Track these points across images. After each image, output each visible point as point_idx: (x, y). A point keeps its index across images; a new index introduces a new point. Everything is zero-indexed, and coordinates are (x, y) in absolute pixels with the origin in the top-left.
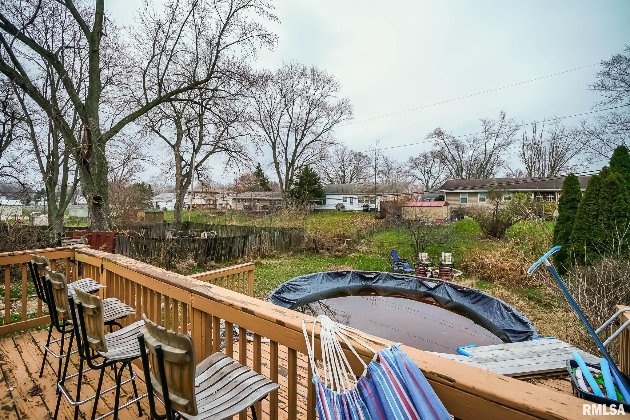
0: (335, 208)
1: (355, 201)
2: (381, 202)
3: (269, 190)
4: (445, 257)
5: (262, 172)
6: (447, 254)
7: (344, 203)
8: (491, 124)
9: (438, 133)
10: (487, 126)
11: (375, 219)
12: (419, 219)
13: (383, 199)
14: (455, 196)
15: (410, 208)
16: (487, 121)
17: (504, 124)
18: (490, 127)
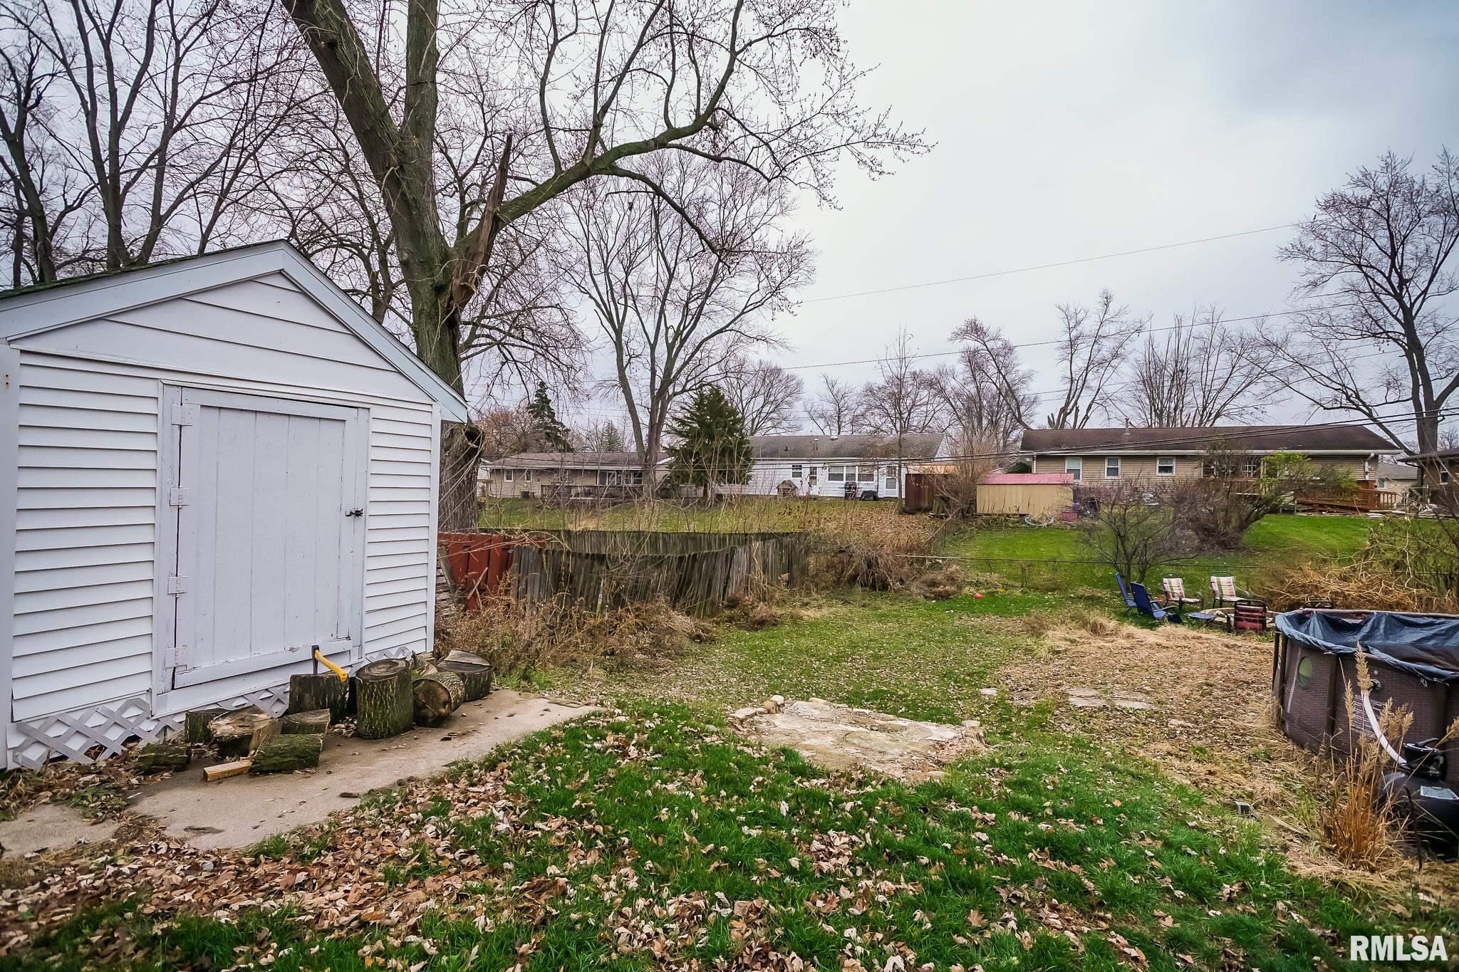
0: (775, 492)
1: (822, 475)
2: (908, 475)
3: (569, 449)
4: (1219, 585)
5: (550, 405)
6: (1224, 580)
7: (796, 481)
8: (1080, 316)
9: (975, 329)
10: (1072, 321)
11: (900, 513)
12: (1021, 512)
13: (914, 469)
14: (1054, 465)
15: (997, 487)
16: (1072, 310)
17: (1107, 317)
18: (1078, 323)
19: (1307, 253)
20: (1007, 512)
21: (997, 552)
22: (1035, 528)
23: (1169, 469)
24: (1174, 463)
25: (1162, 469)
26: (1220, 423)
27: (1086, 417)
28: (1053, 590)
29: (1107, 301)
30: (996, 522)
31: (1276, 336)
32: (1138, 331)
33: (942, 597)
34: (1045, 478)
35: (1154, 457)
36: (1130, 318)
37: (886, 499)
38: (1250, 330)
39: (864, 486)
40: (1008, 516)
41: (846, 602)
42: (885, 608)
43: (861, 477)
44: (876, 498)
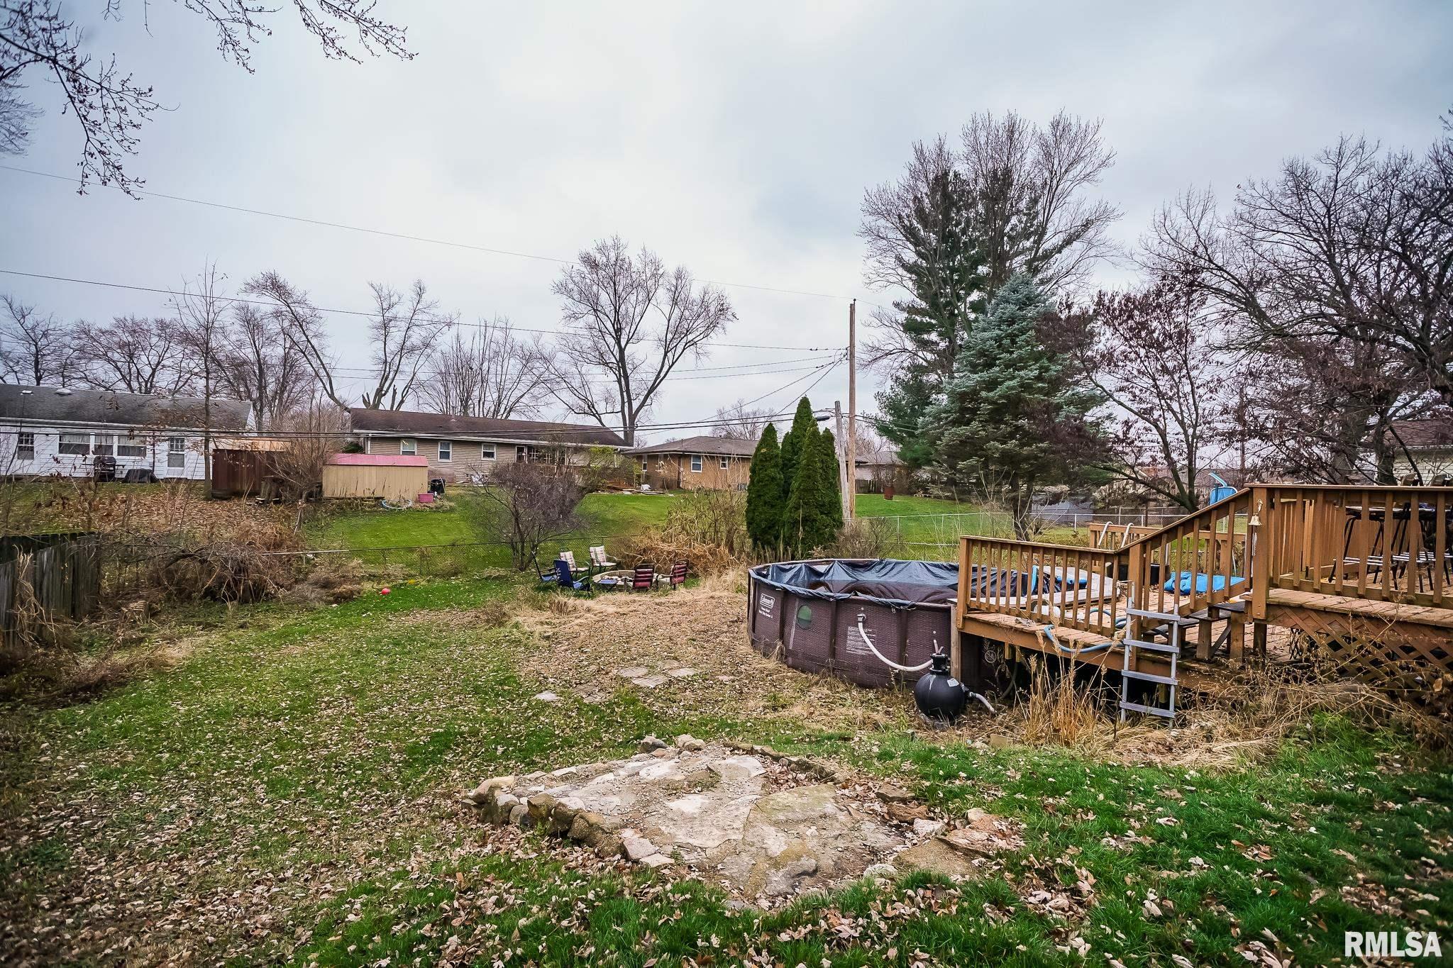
1: (45, 445)
2: (217, 452)
8: (393, 300)
9: (276, 287)
10: (386, 302)
11: (207, 499)
12: (378, 494)
13: (226, 444)
14: (387, 447)
15: (347, 469)
16: (385, 292)
17: (420, 306)
18: (390, 306)
19: (569, 293)
20: (360, 494)
21: (367, 539)
22: (394, 512)
23: (490, 455)
24: (495, 450)
25: (486, 455)
26: (513, 417)
27: (402, 402)
28: (455, 574)
29: (420, 292)
30: (349, 507)
31: (546, 353)
32: (449, 325)
33: (345, 598)
34: (381, 460)
35: (479, 444)
36: (442, 312)
37: (167, 480)
38: (530, 344)
39: (127, 463)
40: (362, 499)
41: (208, 627)
42: (277, 625)
43: (123, 451)
44: (153, 480)
